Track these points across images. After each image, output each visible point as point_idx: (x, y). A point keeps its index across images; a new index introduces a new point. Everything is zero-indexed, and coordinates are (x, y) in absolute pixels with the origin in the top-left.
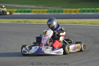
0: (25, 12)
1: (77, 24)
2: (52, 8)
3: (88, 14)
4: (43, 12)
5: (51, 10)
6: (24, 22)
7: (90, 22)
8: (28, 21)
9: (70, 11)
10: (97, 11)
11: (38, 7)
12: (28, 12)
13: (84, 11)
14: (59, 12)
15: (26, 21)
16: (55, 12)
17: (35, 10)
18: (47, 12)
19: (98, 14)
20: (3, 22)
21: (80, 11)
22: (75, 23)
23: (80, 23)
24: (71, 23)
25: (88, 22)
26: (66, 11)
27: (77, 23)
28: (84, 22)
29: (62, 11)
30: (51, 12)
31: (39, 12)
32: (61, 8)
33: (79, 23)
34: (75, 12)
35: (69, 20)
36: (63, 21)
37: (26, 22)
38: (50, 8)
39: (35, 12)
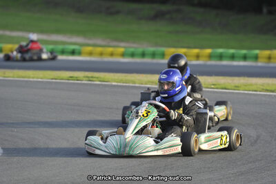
0: (63, 52)
3: (235, 63)
4: (112, 54)
5: (132, 50)
6: (87, 79)
7: (263, 85)
10: (256, 58)
11: (90, 42)
12: (73, 53)
13: (221, 57)
14: (153, 55)
16: (143, 55)
17: (89, 49)
18: (123, 55)
19: (259, 64)
20: (33, 78)
21: (210, 57)
22: (223, 86)
23: (237, 87)
24: (213, 86)
25: (256, 84)
27: (229, 87)
28: (246, 86)
29: (163, 55)
30: (133, 55)
31: (101, 54)
32: (152, 46)
33: (233, 88)
34: (198, 57)
37: (91, 79)
38: (122, 44)
39: (91, 54)
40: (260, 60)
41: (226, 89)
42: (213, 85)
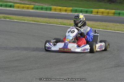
0: (6, 6)
1: (66, 25)
2: (39, 4)
4: (28, 8)
6: (4, 18)
8: (9, 18)
9: (60, 10)
10: (92, 12)
12: (11, 6)
13: (76, 11)
14: (46, 9)
15: (6, 17)
16: (42, 9)
17: (19, 5)
18: (33, 8)
19: (92, 15)
21: (72, 11)
22: (64, 24)
26: (55, 10)
29: (51, 9)
30: (37, 9)
31: (23, 8)
32: (50, 5)
33: (68, 25)
34: (66, 11)
35: (57, 19)
36: (50, 21)
38: (37, 4)
39: (18, 7)
40: (93, 13)
41: (65, 25)
42: (60, 23)
